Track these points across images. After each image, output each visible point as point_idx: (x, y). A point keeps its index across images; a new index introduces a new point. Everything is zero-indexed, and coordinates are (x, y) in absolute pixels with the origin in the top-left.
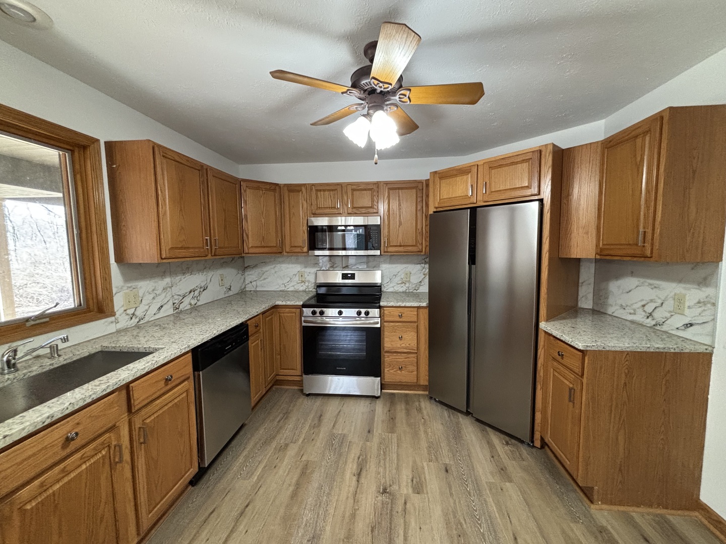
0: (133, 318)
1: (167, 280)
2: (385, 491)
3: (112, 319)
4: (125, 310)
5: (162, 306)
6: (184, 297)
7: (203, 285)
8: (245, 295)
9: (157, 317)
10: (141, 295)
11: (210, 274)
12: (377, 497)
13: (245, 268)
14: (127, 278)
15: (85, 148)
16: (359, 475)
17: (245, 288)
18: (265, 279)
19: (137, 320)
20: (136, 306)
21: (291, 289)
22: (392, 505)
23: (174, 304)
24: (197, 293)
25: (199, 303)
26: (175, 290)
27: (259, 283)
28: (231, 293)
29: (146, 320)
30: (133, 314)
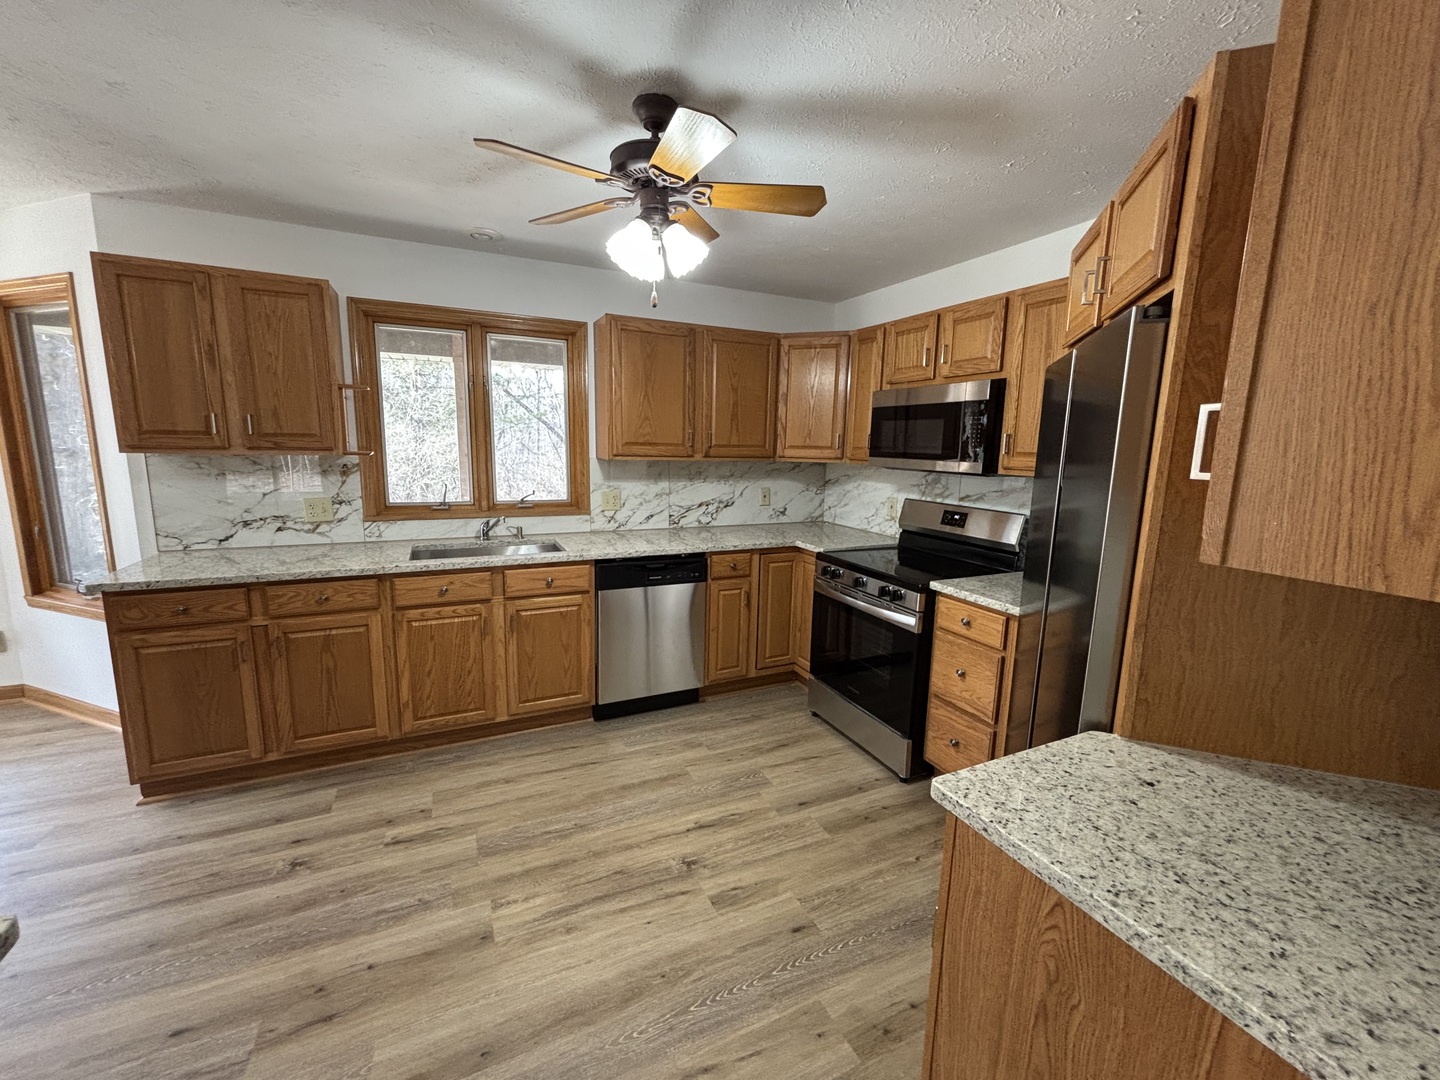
0: (612, 522)
1: (664, 485)
2: (689, 864)
3: (588, 517)
4: (603, 511)
5: (652, 516)
6: (689, 510)
7: (725, 498)
8: (821, 528)
9: (644, 527)
10: (624, 497)
11: (741, 486)
12: (674, 859)
13: (825, 484)
14: (608, 477)
15: (573, 334)
16: (702, 827)
17: (822, 515)
18: (845, 505)
19: (617, 525)
20: (616, 508)
21: (876, 529)
22: (670, 879)
23: (670, 516)
24: (711, 508)
25: (714, 523)
26: (674, 499)
27: (838, 511)
28: (783, 519)
29: (628, 527)
30: (612, 518)
